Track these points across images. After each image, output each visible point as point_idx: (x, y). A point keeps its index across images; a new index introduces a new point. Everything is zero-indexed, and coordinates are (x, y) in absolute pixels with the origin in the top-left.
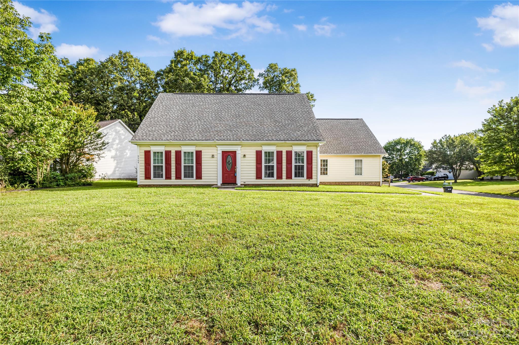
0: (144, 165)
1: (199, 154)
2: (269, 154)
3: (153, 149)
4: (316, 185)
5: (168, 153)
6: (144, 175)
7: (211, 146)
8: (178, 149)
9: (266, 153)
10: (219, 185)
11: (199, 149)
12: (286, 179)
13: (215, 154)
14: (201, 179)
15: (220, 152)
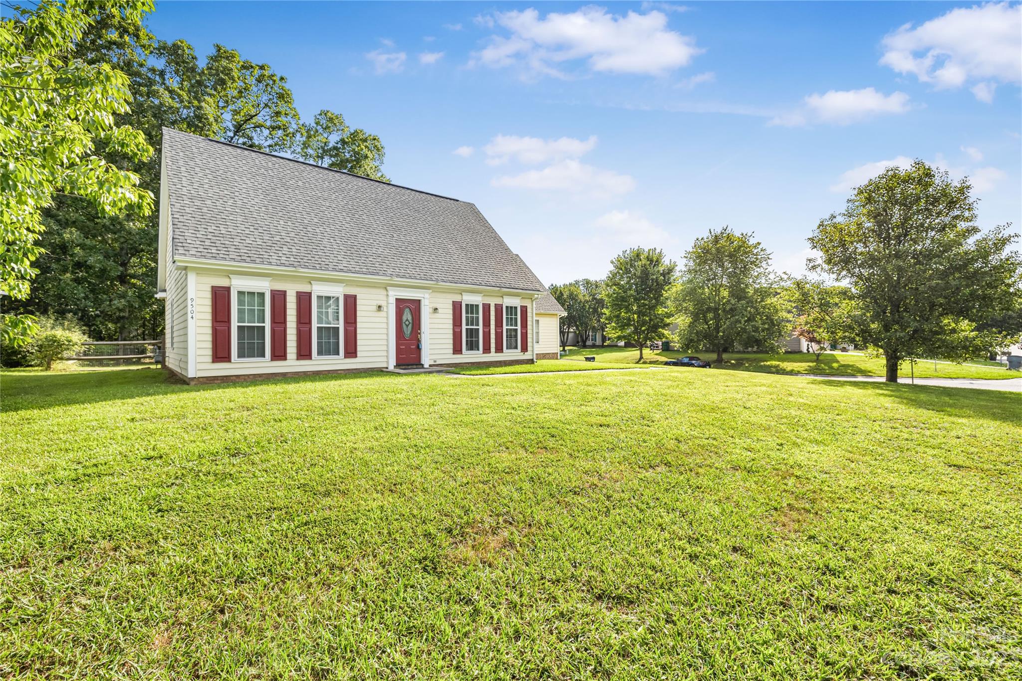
0: (209, 324)
1: (351, 303)
2: (472, 308)
3: (238, 284)
4: (531, 362)
5: (279, 298)
6: (210, 352)
7: (375, 287)
8: (305, 288)
9: (467, 305)
10: (391, 367)
11: (351, 291)
12: (496, 352)
13: (383, 304)
14: (356, 357)
15: (392, 301)
